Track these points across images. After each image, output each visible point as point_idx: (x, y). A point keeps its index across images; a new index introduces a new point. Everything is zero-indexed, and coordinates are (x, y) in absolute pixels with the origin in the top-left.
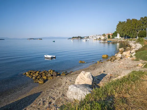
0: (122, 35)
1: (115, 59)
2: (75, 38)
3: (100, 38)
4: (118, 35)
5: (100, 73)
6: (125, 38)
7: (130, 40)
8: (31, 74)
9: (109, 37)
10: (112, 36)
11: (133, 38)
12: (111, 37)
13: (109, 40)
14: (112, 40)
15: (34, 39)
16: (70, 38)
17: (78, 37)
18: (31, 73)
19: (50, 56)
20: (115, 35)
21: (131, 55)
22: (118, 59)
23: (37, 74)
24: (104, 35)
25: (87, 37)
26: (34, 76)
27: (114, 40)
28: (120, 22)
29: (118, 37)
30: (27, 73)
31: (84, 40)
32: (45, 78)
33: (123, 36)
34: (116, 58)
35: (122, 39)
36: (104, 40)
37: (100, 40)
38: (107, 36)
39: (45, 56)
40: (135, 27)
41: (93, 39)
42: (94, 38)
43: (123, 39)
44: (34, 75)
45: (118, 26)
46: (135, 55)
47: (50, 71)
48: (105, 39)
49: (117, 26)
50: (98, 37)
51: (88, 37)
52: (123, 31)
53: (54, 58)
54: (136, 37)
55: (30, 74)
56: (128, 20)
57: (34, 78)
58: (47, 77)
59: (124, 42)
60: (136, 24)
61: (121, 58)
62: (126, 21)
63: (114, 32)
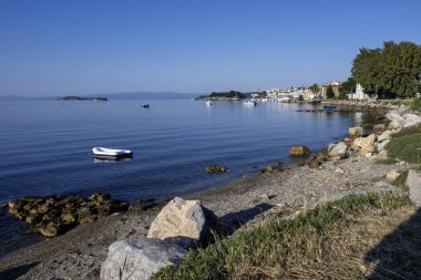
0: (370, 89)
1: (325, 160)
2: (221, 95)
3: (301, 98)
4: (359, 88)
5: (255, 201)
6: (380, 97)
7: (395, 104)
8: (27, 207)
9: (330, 94)
10: (340, 90)
11: (403, 97)
12: (337, 93)
13: (329, 102)
14: (340, 102)
15: (79, 99)
16: (202, 97)
17: (232, 94)
18: (25, 203)
19: (112, 152)
20: (348, 87)
21: (376, 148)
22: (335, 159)
23: (44, 208)
24: (314, 88)
25: (260, 94)
26: (33, 215)
27: (345, 102)
28: (363, 51)
29: (359, 94)
30: (11, 205)
31: (249, 104)
32: (68, 218)
33: (373, 92)
34: (330, 156)
35: (370, 100)
36: (315, 103)
37: (301, 104)
38: (323, 92)
39: (95, 151)
40: (411, 66)
41: (280, 100)
42: (280, 97)
43: (372, 102)
44: (33, 211)
45: (358, 62)
46: (386, 148)
47: (96, 197)
48: (318, 100)
49: (355, 61)
50: (296, 95)
51: (264, 94)
52: (374, 76)
53: (126, 155)
54: (414, 95)
55: (22, 207)
56: (388, 45)
57: (29, 220)
58: (76, 217)
59: (375, 107)
60: (412, 57)
61: (345, 157)
62: (382, 47)
63: (346, 80)
